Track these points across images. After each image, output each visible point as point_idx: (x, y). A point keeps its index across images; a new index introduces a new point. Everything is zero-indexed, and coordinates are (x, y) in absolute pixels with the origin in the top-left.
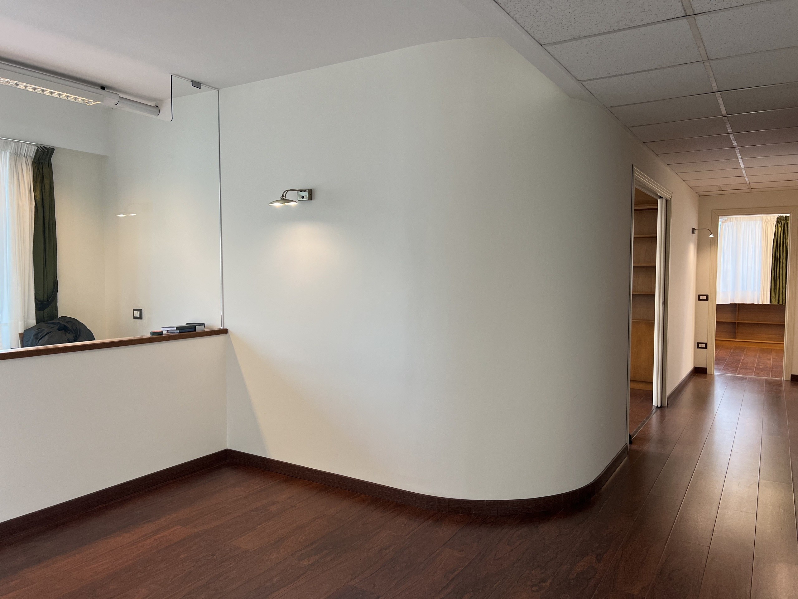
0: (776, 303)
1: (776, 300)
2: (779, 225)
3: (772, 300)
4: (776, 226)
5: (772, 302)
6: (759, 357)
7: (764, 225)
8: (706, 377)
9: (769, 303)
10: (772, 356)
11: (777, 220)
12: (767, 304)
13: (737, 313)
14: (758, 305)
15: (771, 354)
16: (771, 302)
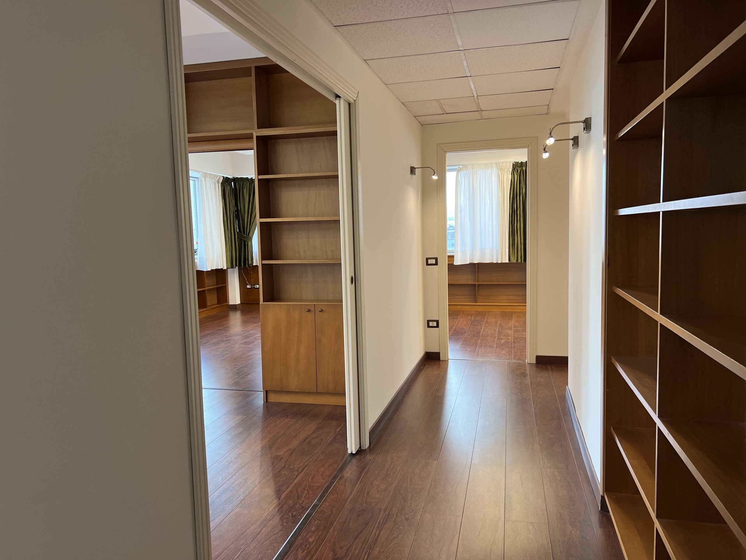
0: (515, 261)
1: (514, 259)
2: (515, 172)
3: (511, 257)
4: (512, 174)
5: (511, 260)
6: (501, 325)
7: (500, 173)
8: (439, 366)
9: (507, 261)
10: (513, 322)
11: (513, 167)
12: (506, 262)
13: (477, 274)
14: (497, 264)
15: (512, 320)
16: (509, 260)
